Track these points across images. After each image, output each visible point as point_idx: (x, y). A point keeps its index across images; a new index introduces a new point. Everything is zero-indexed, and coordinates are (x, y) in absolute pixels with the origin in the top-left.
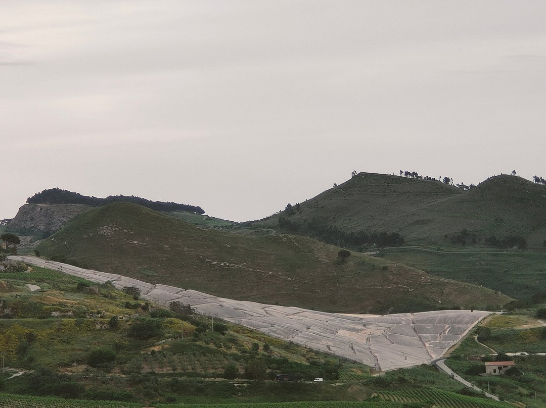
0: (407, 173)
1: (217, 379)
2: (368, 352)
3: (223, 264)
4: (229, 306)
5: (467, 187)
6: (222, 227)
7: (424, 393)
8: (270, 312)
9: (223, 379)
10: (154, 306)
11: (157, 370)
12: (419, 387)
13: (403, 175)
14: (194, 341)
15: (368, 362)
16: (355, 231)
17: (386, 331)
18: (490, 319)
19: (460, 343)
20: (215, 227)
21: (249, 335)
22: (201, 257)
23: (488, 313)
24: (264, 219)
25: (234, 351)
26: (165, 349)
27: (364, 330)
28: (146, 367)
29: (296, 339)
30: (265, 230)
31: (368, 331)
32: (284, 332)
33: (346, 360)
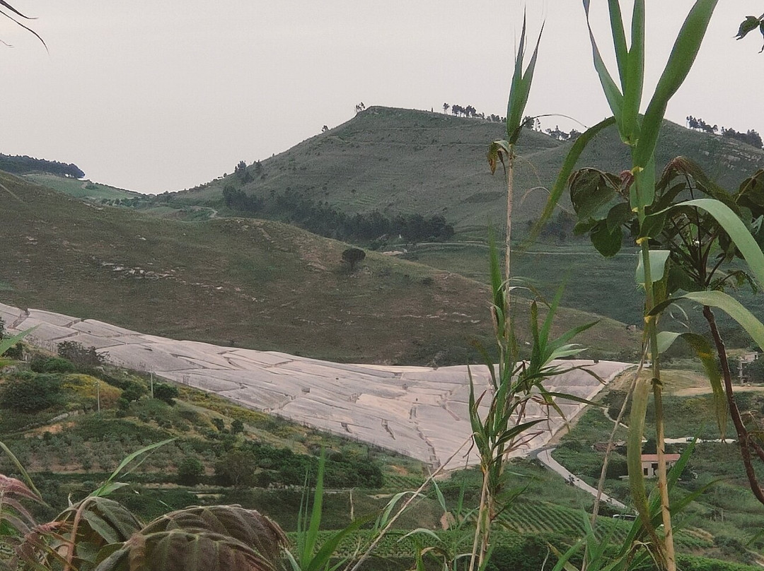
0: (456, 109)
1: (165, 486)
2: (415, 434)
3: (133, 272)
4: (162, 350)
5: (565, 135)
6: (117, 202)
7: (533, 512)
8: (237, 362)
9: (175, 486)
10: (30, 349)
11: (55, 469)
12: (522, 501)
13: (450, 112)
14: (119, 415)
15: (417, 453)
16: (365, 213)
17: (444, 396)
18: (629, 376)
19: (577, 420)
20: (104, 201)
21: (203, 403)
22: (94, 258)
23: (624, 365)
24: (196, 189)
25: (193, 434)
26: (68, 430)
27: (403, 394)
28: (35, 462)
29: (287, 412)
30: (198, 208)
31: (411, 397)
32: (264, 398)
33: (379, 450)
